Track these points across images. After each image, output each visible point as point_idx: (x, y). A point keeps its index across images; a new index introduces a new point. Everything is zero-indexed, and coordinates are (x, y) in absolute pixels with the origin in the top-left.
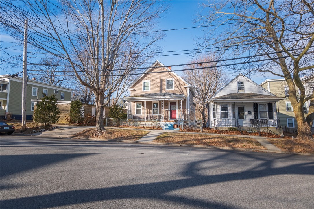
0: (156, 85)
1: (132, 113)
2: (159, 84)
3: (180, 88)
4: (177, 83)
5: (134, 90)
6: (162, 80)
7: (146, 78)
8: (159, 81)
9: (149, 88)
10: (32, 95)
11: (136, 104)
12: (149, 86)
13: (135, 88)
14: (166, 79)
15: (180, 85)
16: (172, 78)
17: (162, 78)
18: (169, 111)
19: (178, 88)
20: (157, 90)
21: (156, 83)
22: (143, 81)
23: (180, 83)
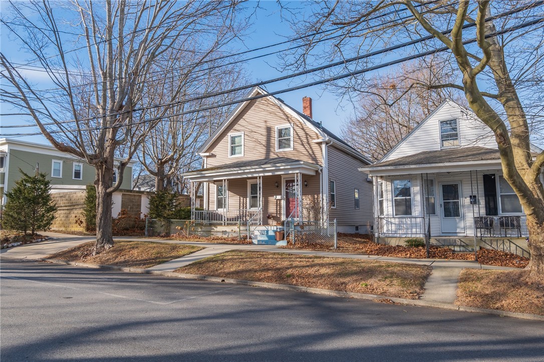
0: (257, 141)
1: (208, 207)
2: (263, 140)
3: (307, 146)
4: (301, 133)
5: (213, 156)
6: (269, 130)
7: (236, 127)
8: (264, 132)
9: (241, 149)
10: (52, 176)
11: (216, 186)
12: (241, 146)
13: (213, 152)
14: (276, 127)
15: (307, 138)
16: (290, 123)
17: (269, 125)
18: (282, 201)
19: (303, 144)
20: (258, 154)
21: (256, 136)
22: (231, 134)
23: (307, 134)
